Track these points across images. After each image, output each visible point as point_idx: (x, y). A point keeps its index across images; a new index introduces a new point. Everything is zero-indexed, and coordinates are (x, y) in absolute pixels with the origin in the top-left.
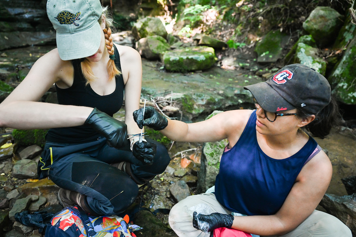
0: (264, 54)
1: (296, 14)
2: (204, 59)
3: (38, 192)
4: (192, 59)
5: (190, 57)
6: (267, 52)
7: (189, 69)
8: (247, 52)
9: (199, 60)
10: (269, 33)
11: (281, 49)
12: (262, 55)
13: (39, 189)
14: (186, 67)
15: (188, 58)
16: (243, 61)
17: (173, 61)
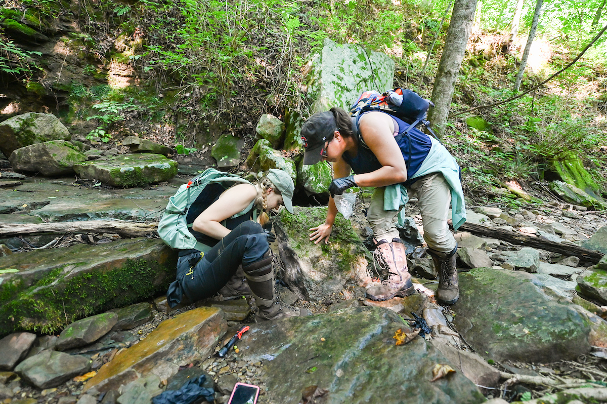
0: (223, 158)
1: (242, 119)
2: (170, 167)
3: (135, 374)
4: (153, 167)
5: (150, 166)
6: (226, 157)
7: (151, 181)
8: (202, 157)
9: (163, 168)
10: (221, 137)
11: (239, 153)
12: (221, 160)
13: (133, 370)
14: (147, 179)
15: (146, 168)
16: (200, 167)
17: (125, 172)
